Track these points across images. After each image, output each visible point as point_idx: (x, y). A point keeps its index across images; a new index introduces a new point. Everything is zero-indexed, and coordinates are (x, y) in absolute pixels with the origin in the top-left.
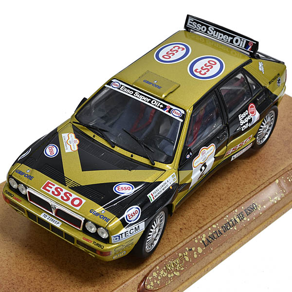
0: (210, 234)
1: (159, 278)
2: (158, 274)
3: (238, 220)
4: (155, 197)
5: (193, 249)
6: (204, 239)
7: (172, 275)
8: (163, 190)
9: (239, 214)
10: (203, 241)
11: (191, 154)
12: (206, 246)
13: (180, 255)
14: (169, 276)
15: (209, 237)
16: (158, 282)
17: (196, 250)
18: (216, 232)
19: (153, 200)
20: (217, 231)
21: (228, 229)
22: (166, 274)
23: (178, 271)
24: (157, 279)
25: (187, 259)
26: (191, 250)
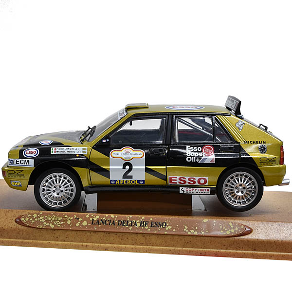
0: (104, 219)
1: (36, 220)
2: (37, 217)
3: (138, 225)
4: (57, 152)
5: (80, 219)
6: (95, 219)
7: (48, 224)
8: (68, 152)
9: (144, 222)
10: (93, 220)
11: (108, 140)
12: (92, 224)
13: (66, 216)
14: (45, 223)
15: (101, 220)
16: (33, 222)
17: (82, 222)
18: (110, 220)
19: (54, 153)
20: (112, 221)
21: (123, 225)
22: (43, 221)
23: (54, 225)
24: (34, 219)
25: (69, 222)
26: (78, 219)
